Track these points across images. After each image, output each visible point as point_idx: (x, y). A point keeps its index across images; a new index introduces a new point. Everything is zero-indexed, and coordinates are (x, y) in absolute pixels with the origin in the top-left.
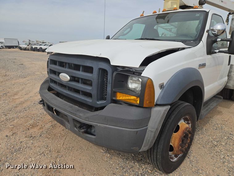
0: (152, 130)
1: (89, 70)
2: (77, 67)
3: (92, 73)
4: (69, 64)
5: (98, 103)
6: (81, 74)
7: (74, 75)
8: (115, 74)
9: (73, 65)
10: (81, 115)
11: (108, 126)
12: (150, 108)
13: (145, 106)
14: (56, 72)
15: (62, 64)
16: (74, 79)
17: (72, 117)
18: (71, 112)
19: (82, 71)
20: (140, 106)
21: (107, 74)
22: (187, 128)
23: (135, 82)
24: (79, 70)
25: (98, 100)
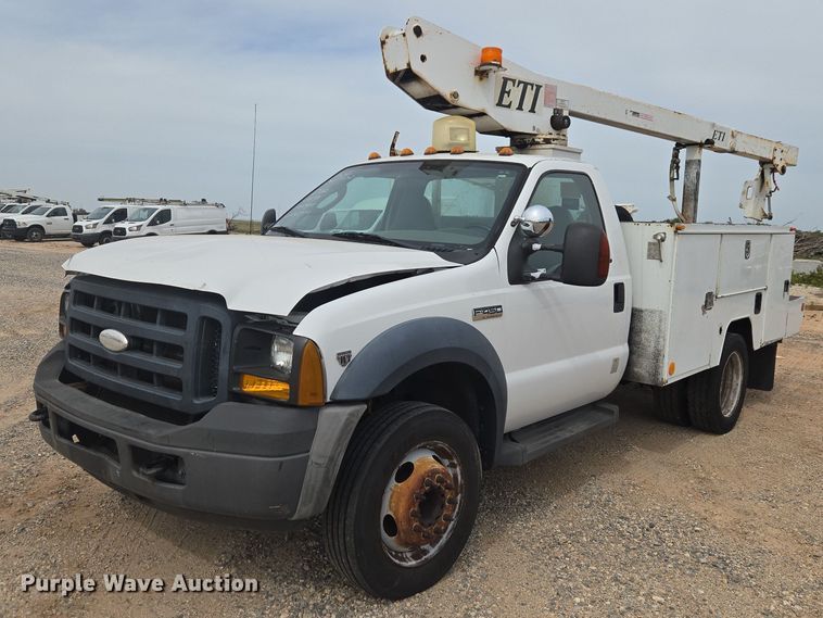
0: (319, 462)
1: (177, 320)
2: (148, 314)
3: (185, 329)
4: (128, 305)
5: (196, 402)
6: (158, 331)
7: (140, 334)
8: (238, 329)
9: (138, 309)
10: (151, 432)
11: (214, 454)
12: (315, 409)
13: (300, 403)
14: (89, 325)
15: (108, 306)
16: (137, 343)
17: (126, 440)
18: (125, 429)
19: (161, 324)
20: (291, 404)
21: (220, 332)
22: (434, 472)
23: (283, 348)
24: (154, 322)
25: (197, 396)
